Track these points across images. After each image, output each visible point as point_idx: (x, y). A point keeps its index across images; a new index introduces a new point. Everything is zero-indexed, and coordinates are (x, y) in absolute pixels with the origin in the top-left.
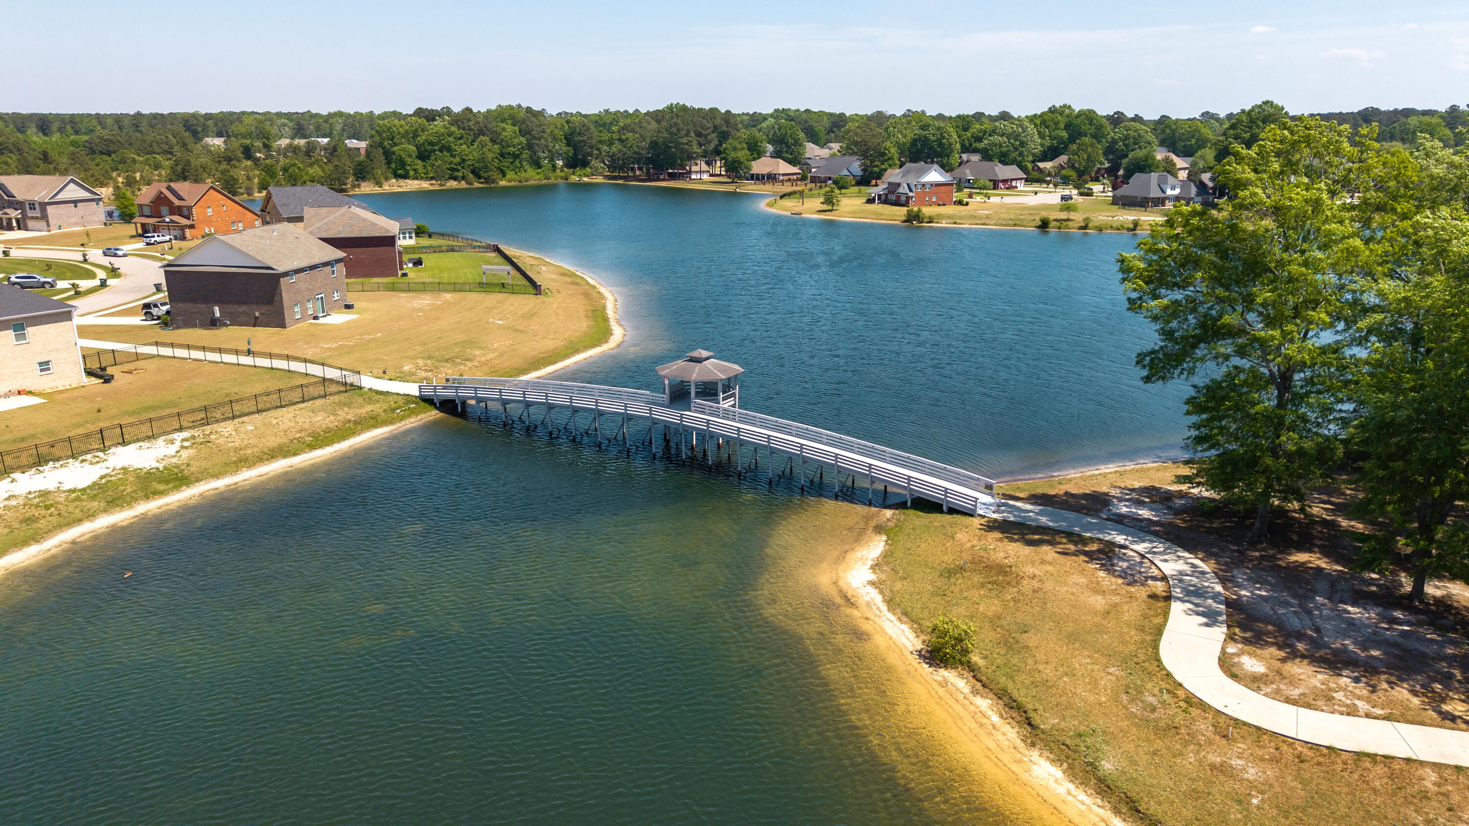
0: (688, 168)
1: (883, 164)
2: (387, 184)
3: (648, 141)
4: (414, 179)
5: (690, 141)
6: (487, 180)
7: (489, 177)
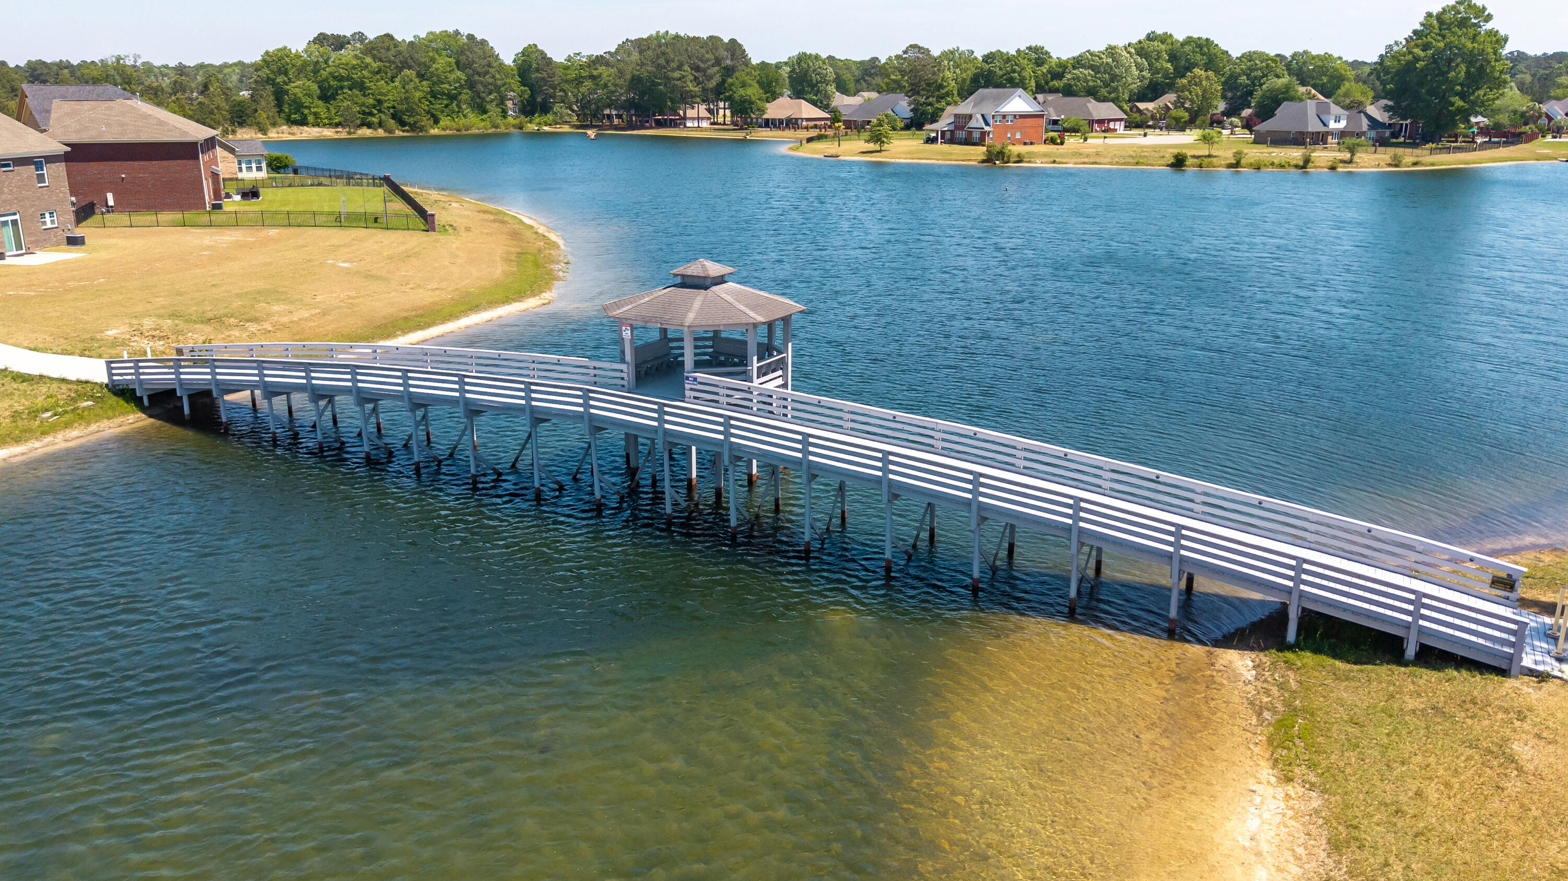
0: (681, 113)
1: (939, 102)
2: (275, 130)
3: (628, 77)
4: (314, 126)
5: (684, 77)
6: (414, 127)
7: (415, 123)
